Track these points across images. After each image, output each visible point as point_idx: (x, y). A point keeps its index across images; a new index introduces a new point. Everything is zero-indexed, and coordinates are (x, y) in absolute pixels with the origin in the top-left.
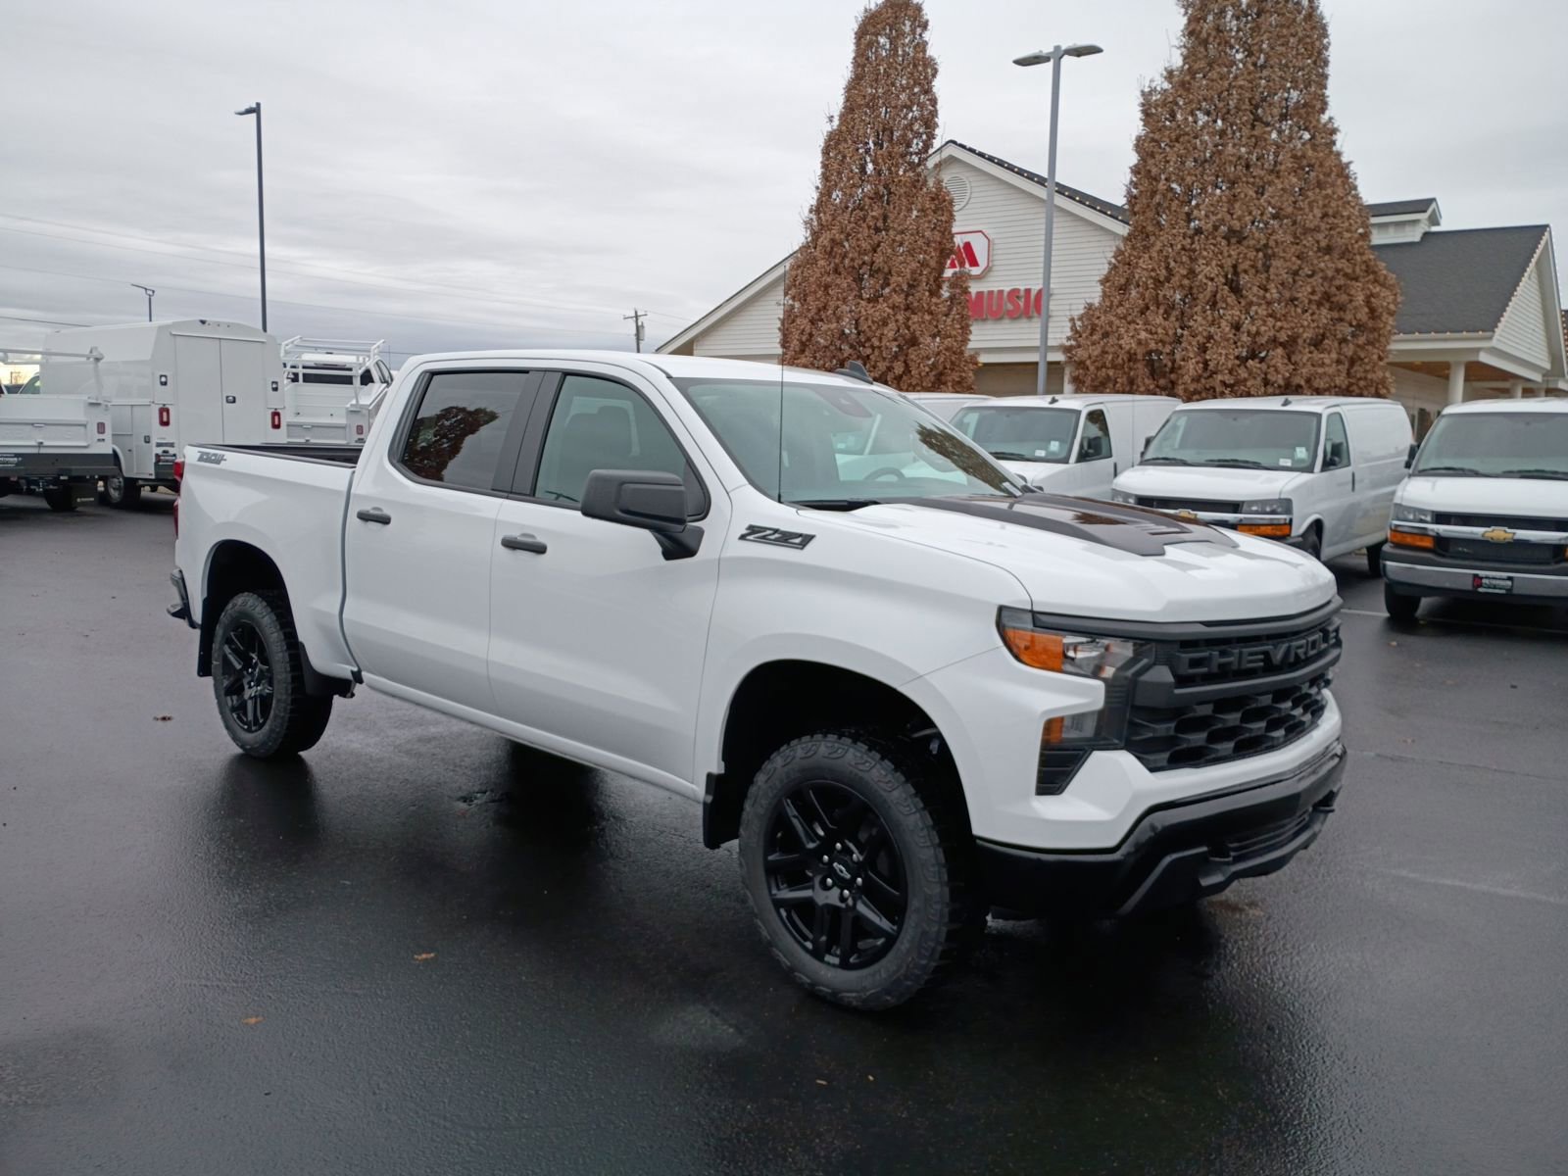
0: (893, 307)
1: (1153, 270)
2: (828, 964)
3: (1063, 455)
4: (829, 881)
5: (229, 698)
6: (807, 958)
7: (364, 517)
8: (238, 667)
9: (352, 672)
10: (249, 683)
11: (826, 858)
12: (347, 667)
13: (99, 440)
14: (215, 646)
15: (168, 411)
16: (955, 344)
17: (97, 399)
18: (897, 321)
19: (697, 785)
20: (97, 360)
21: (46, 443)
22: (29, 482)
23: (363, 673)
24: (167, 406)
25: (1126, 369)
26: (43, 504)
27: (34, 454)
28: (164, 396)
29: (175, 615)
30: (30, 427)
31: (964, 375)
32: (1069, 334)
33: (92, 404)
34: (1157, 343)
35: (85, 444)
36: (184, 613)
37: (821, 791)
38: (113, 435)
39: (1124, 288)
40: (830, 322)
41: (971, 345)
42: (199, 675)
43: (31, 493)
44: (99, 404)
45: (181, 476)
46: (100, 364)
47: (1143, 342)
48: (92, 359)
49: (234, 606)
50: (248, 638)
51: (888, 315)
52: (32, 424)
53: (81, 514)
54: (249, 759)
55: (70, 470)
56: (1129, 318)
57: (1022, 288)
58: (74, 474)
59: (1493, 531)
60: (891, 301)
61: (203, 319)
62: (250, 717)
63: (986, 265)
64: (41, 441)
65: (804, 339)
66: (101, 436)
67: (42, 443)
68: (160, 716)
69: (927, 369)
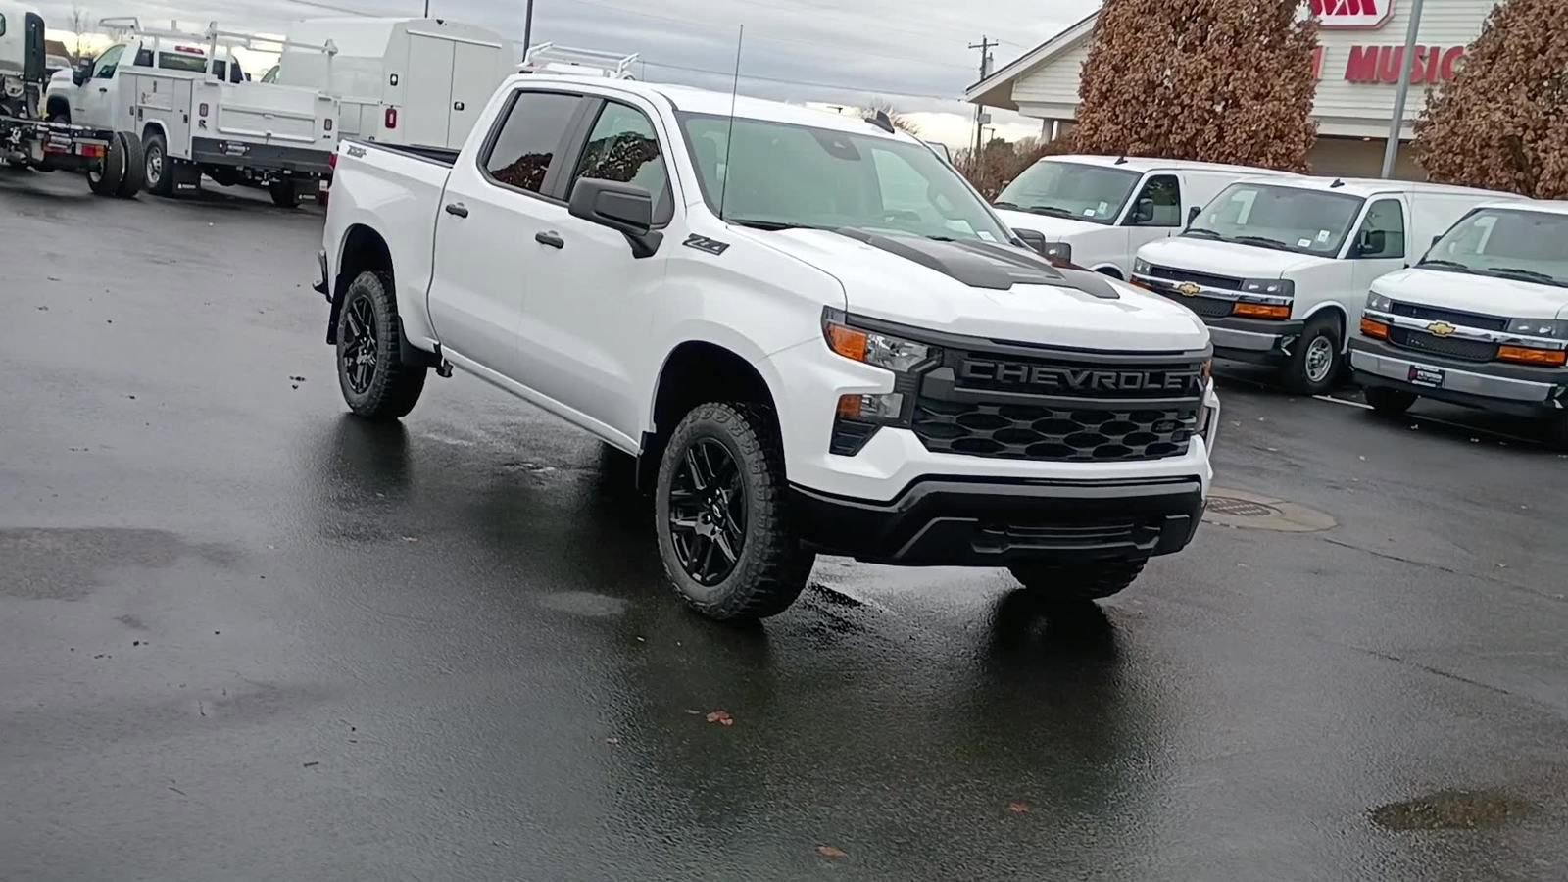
0: (1214, 59)
1: (1526, 37)
2: (694, 579)
3: (1332, 247)
4: (709, 518)
5: (346, 359)
6: (683, 573)
7: (451, 210)
8: (356, 334)
9: (435, 345)
10: (362, 350)
11: (710, 500)
12: (431, 340)
13: (325, 137)
14: (343, 312)
15: (395, 113)
16: (1283, 108)
17: (327, 94)
18: (1215, 76)
19: (637, 441)
20: (332, 54)
21: (274, 135)
22: (254, 173)
23: (442, 347)
24: (394, 108)
25: (1478, 157)
26: (268, 197)
27: (262, 145)
28: (392, 98)
29: (317, 289)
30: (261, 117)
31: (1292, 147)
32: (1424, 107)
33: (321, 99)
34: (1515, 128)
35: (311, 139)
36: (323, 288)
37: (711, 447)
38: (339, 133)
39: (1493, 58)
40: (1135, 71)
41: (1314, 112)
42: (328, 342)
43: (256, 185)
44: (330, 100)
45: (334, 166)
46: (334, 57)
47: (1498, 125)
48: (327, 52)
49: (360, 280)
50: (365, 311)
51: (1206, 67)
52: (263, 114)
53: (302, 211)
54: (356, 416)
55: (294, 165)
56: (1490, 95)
57: (1428, 46)
58: (297, 169)
59: (1436, 324)
60: (1210, 52)
61: (440, 18)
62: (358, 381)
63: (1385, 13)
64: (269, 132)
65: (1104, 89)
66: (327, 133)
67: (270, 134)
68: (295, 377)
69: (1244, 136)
